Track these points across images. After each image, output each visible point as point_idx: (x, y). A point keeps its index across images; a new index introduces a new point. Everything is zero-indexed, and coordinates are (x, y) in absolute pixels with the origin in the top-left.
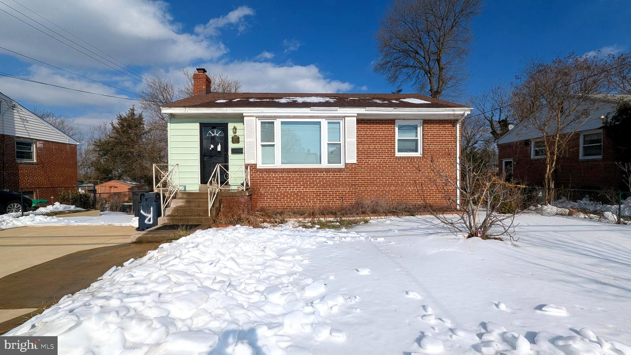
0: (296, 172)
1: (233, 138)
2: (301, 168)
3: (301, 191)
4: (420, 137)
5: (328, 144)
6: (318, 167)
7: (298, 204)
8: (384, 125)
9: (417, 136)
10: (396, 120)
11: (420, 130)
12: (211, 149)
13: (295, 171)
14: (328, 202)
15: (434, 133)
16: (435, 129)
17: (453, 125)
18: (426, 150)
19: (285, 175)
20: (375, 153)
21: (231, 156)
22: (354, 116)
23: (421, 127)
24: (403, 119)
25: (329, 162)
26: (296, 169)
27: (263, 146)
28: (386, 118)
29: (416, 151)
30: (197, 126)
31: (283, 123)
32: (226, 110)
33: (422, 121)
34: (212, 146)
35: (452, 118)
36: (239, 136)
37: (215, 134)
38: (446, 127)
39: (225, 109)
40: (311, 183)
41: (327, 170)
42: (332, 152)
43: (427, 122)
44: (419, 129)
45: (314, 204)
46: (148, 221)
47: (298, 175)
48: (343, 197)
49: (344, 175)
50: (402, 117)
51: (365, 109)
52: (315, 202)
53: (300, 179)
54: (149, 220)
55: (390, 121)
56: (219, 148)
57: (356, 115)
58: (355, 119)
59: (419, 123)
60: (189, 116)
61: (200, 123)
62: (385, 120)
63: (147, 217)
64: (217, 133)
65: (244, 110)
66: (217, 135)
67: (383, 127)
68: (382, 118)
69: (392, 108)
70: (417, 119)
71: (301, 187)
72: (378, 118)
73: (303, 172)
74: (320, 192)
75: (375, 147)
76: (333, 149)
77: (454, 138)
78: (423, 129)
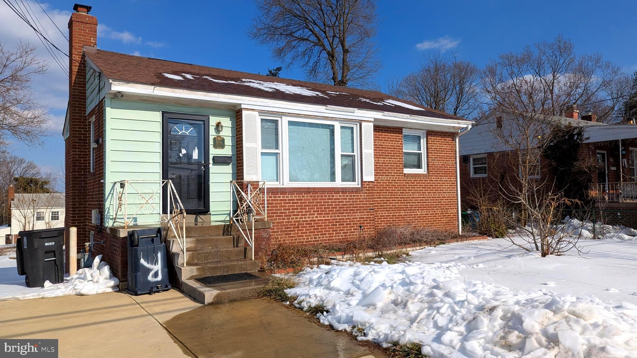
0: (309, 193)
1: (214, 139)
2: (316, 187)
3: (315, 219)
4: (423, 151)
5: (342, 156)
6: (332, 187)
7: (312, 238)
8: (392, 134)
9: (419, 149)
10: (403, 129)
11: (423, 142)
12: (181, 155)
13: (308, 191)
14: (346, 233)
15: (437, 146)
16: (437, 141)
17: (452, 138)
18: (430, 167)
19: (295, 197)
20: (384, 168)
21: (213, 169)
22: (370, 121)
23: (425, 139)
24: (410, 128)
25: (343, 180)
26: (308, 188)
27: (263, 154)
28: (394, 126)
29: (419, 166)
30: (157, 116)
31: (291, 123)
32: (218, 97)
33: (425, 132)
34: (184, 151)
35: (452, 131)
36: (224, 137)
37: (184, 132)
38: (446, 140)
39: (216, 95)
40: (326, 208)
41: (344, 191)
42: (345, 166)
43: (431, 133)
44: (422, 140)
45: (329, 237)
46: (152, 277)
47: (311, 196)
48: (361, 225)
49: (362, 196)
50: (409, 126)
51: (381, 114)
52: (331, 234)
53: (314, 202)
54: (156, 275)
55: (398, 129)
56: (195, 155)
57: (373, 120)
58: (371, 125)
59: (422, 134)
60: (145, 98)
61: (163, 113)
62: (393, 128)
63: (151, 270)
64: (186, 130)
65: (243, 100)
66: (187, 133)
67: (392, 136)
68: (391, 125)
69: (408, 116)
70: (422, 130)
71: (314, 214)
72: (387, 125)
73: (316, 193)
74: (337, 219)
75: (384, 161)
76: (346, 162)
77: (454, 154)
78: (427, 141)
